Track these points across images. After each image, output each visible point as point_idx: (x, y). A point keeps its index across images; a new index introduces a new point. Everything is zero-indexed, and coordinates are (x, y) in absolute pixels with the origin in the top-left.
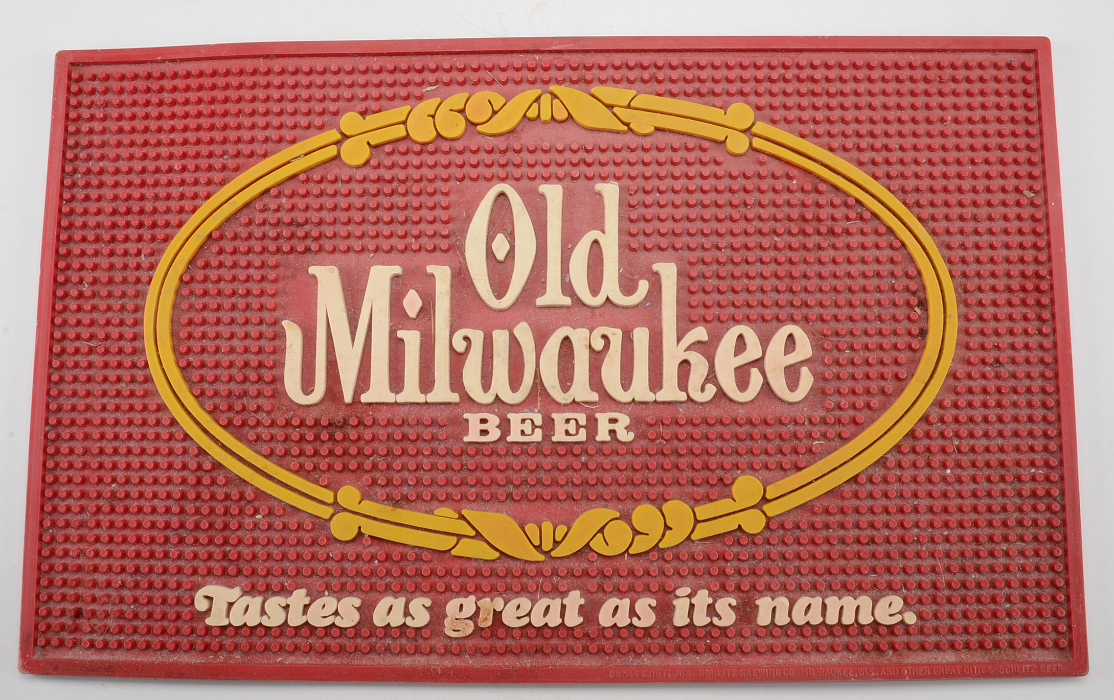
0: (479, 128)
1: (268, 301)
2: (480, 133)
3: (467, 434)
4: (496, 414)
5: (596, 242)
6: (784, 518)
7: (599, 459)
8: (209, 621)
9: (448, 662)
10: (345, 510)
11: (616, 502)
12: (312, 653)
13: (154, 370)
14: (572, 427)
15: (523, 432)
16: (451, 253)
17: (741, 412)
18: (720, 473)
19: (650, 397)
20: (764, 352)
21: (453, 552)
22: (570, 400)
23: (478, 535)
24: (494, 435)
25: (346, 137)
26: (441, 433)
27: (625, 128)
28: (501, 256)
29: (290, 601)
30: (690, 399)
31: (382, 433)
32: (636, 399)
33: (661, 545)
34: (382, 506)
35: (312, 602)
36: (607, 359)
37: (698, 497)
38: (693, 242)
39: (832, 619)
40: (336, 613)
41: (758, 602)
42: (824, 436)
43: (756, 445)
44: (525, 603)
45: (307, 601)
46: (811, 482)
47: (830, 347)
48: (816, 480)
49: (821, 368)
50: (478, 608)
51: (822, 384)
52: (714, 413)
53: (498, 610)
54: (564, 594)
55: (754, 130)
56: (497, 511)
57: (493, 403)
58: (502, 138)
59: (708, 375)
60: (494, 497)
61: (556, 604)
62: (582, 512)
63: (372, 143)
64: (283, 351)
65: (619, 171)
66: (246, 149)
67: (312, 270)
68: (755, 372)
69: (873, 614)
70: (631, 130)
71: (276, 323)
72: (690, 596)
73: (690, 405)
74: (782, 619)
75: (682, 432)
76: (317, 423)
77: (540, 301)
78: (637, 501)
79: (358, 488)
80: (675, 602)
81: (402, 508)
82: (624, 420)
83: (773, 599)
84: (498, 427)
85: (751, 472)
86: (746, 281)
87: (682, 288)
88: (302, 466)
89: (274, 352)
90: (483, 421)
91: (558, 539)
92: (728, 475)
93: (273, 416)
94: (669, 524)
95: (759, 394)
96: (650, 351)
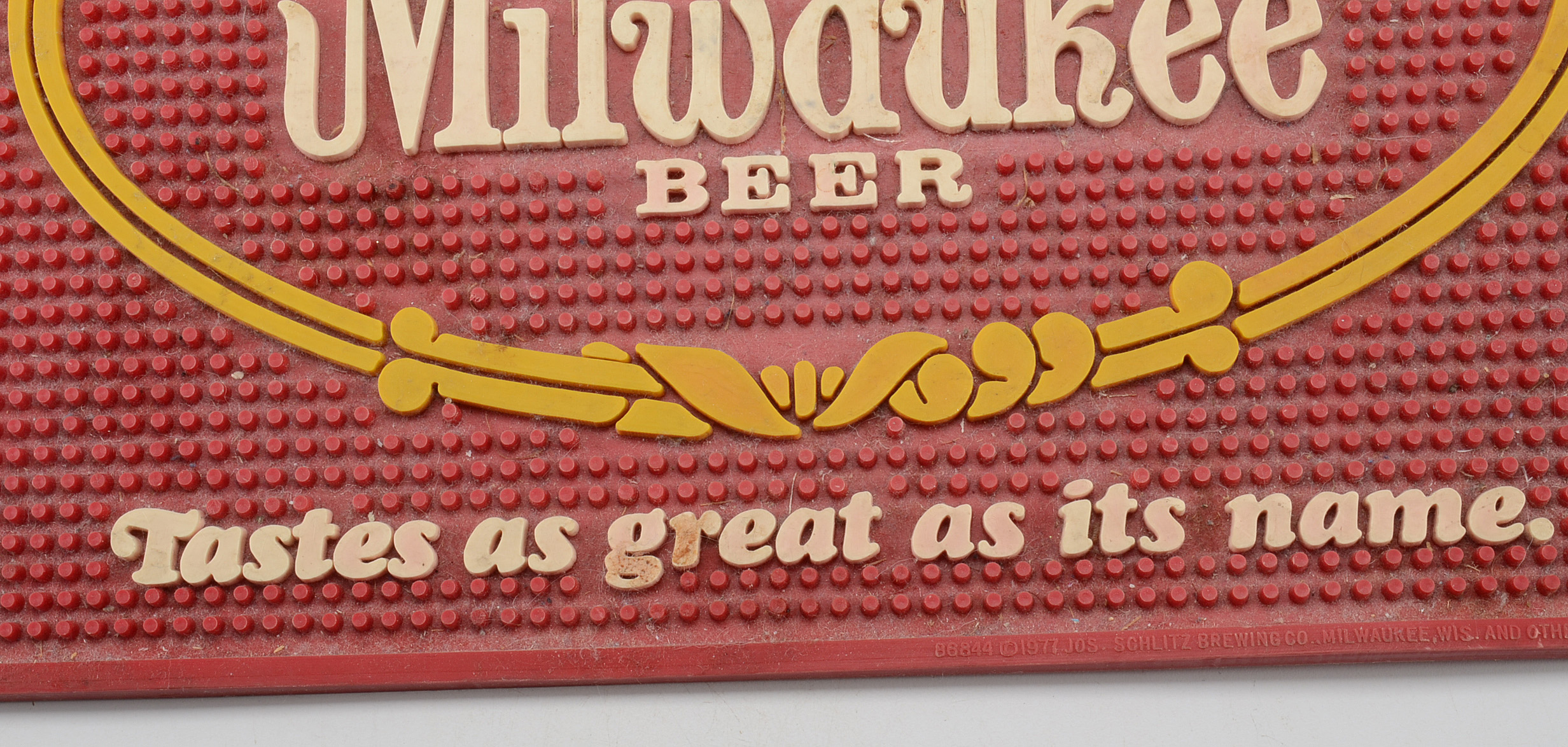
4: (699, 161)
6: (1276, 342)
7: (905, 239)
8: (140, 577)
9: (613, 641)
10: (407, 354)
11: (938, 321)
12: (343, 636)
13: (31, 110)
14: (848, 179)
15: (752, 193)
17: (1185, 145)
18: (1145, 259)
19: (1002, 117)
20: (1226, 27)
21: (620, 426)
22: (843, 129)
23: (669, 392)
24: (697, 199)
26: (593, 202)
29: (299, 530)
30: (1083, 121)
31: (476, 206)
32: (974, 121)
33: (1032, 400)
34: (478, 343)
35: (342, 533)
36: (915, 46)
37: (1104, 307)
39: (1381, 533)
40: (391, 553)
41: (1230, 506)
42: (1353, 183)
43: (1216, 204)
44: (764, 518)
45: (333, 530)
46: (1329, 273)
47: (1358, 12)
48: (1339, 266)
49: (1343, 55)
50: (671, 532)
51: (1344, 85)
52: (1130, 146)
53: (711, 532)
54: (839, 498)
56: (705, 345)
57: (694, 142)
59: (1115, 73)
60: (698, 320)
61: (824, 518)
62: (872, 343)
64: (281, 61)
68: (1209, 63)
69: (1464, 522)
71: (265, 7)
72: (1091, 497)
73: (1084, 133)
74: (1279, 536)
75: (1068, 183)
76: (348, 193)
78: (981, 316)
79: (432, 313)
80: (1065, 510)
81: (517, 345)
82: (952, 162)
83: (1259, 499)
85: (1207, 256)
88: (320, 275)
89: (261, 63)
90: (675, 174)
91: (827, 392)
92: (1162, 263)
93: (263, 184)
94: (1046, 358)
95: (1218, 106)
96: (1001, 32)
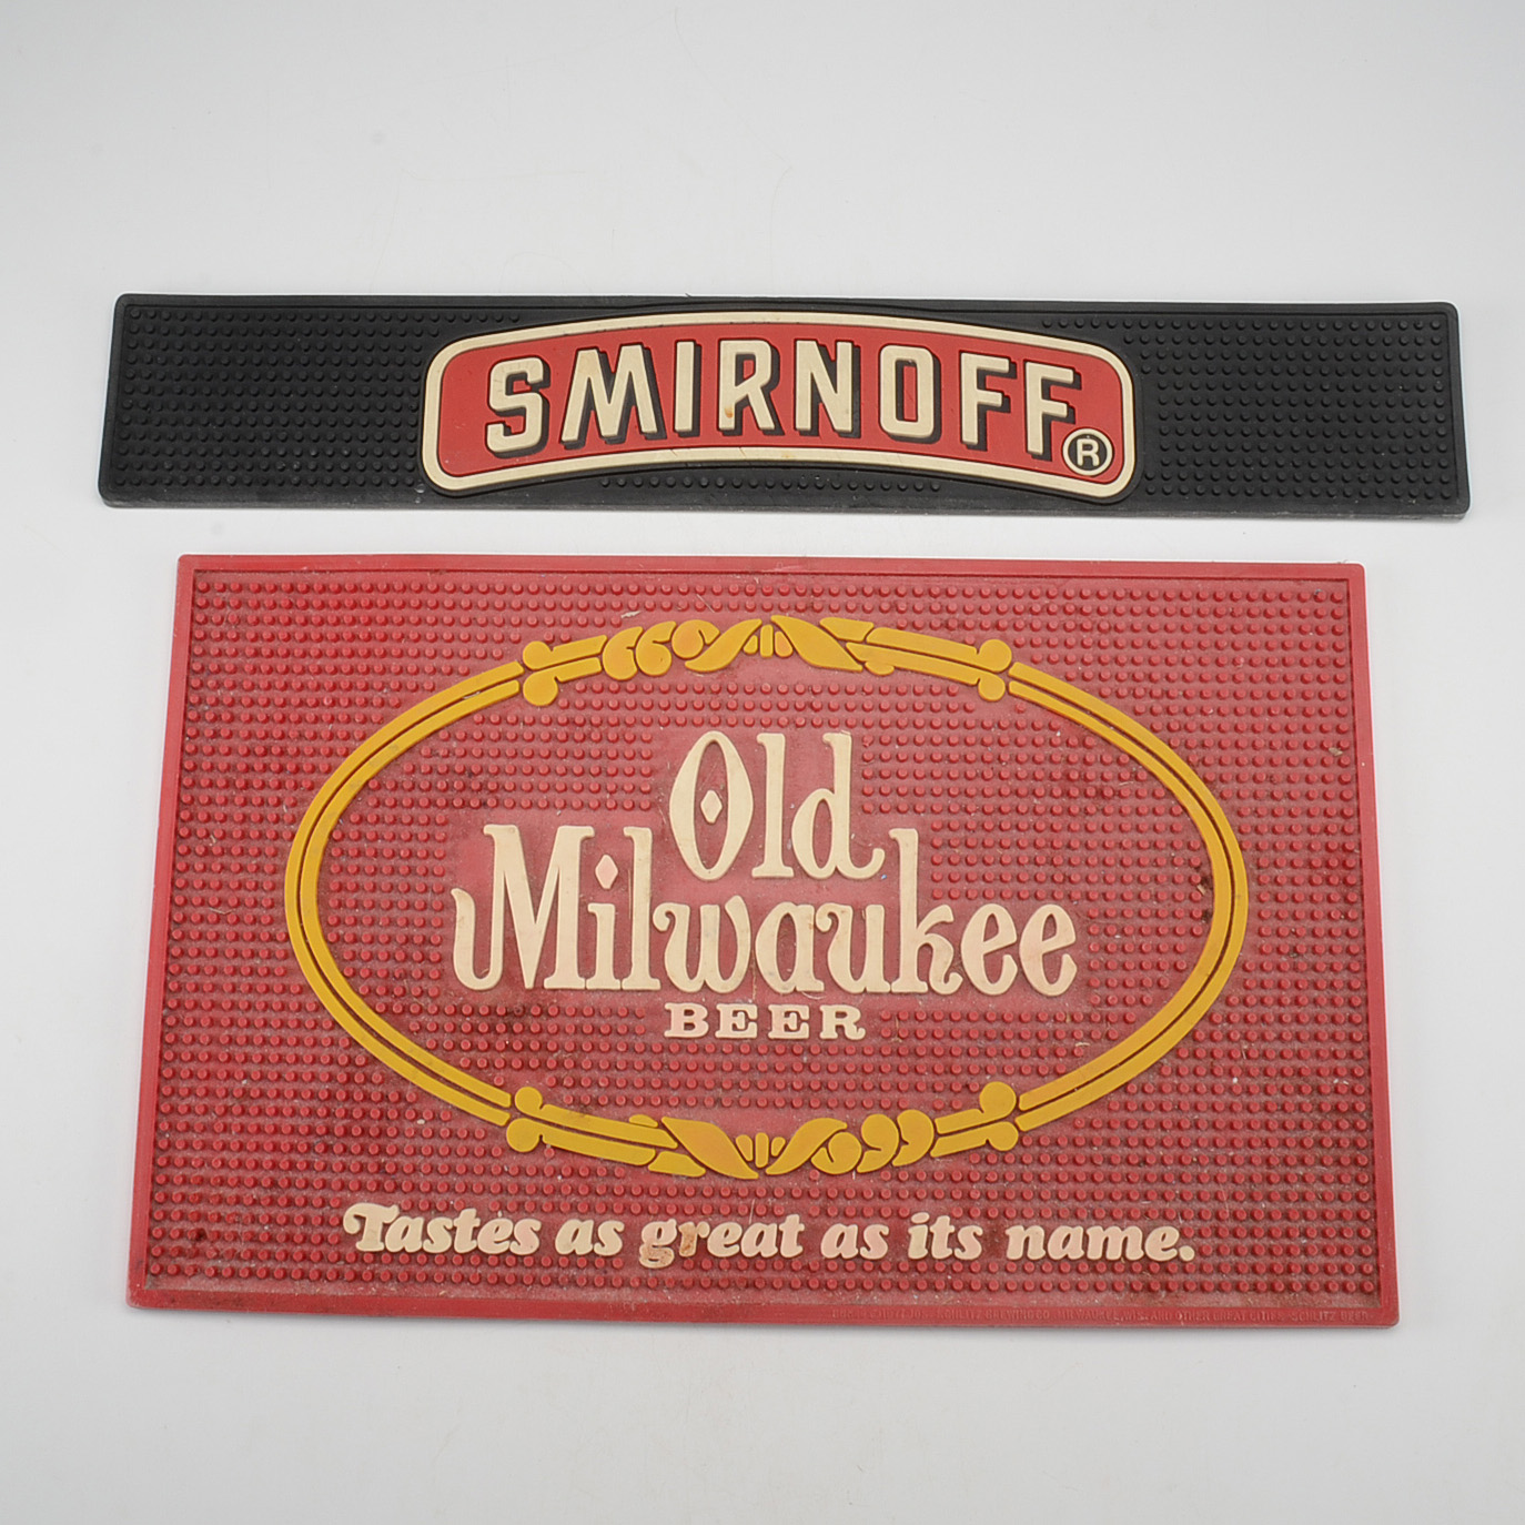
0: (687, 664)
1: (437, 866)
2: (688, 669)
3: (669, 1028)
4: (703, 1004)
5: (823, 802)
6: (1040, 1133)
7: (825, 1059)
8: (360, 1246)
9: (644, 1297)
10: (523, 1115)
11: (843, 1109)
12: (481, 1286)
13: (297, 943)
14: (792, 1022)
15: (734, 1027)
16: (651, 812)
18: (965, 1078)
19: (885, 987)
20: (1019, 936)
21: (650, 1167)
22: (791, 989)
23: (681, 1148)
24: (701, 1029)
25: (528, 671)
26: (639, 1025)
27: (860, 667)
28: (711, 818)
29: (457, 1222)
30: (931, 991)
31: (569, 1024)
32: (868, 990)
33: (895, 1163)
34: (568, 1112)
35: (482, 1224)
36: (834, 941)
37: (939, 1106)
38: (938, 803)
39: (1095, 1253)
40: (512, 1238)
41: (1008, 1232)
42: (1089, 1035)
43: (1008, 1045)
44: (735, 1228)
45: (477, 1223)
46: (1073, 1091)
47: (1097, 931)
48: (1078, 1088)
50: (679, 1234)
51: (1087, 974)
53: (703, 1236)
54: (780, 1219)
55: (1011, 672)
56: (702, 1120)
57: (700, 991)
58: (714, 676)
59: (952, 963)
60: (700, 1102)
61: (770, 1230)
62: (802, 1123)
63: (560, 679)
65: (851, 717)
66: (411, 681)
67: (488, 829)
68: (1008, 959)
69: (1143, 1248)
70: (865, 668)
71: (445, 890)
72: (928, 1223)
73: (932, 997)
74: (1036, 1252)
75: (922, 1028)
76: (492, 1011)
77: (757, 872)
78: (867, 1110)
79: (539, 1089)
80: (911, 1231)
81: (590, 1114)
82: (854, 1014)
83: (1026, 1228)
84: (705, 1020)
85: (1002, 1077)
86: (1000, 851)
87: (925, 859)
88: (473, 1063)
90: (689, 1013)
91: (774, 1154)
92: (975, 1081)
93: (438, 1001)
94: (904, 1138)
95: (1013, 985)
96: (886, 932)
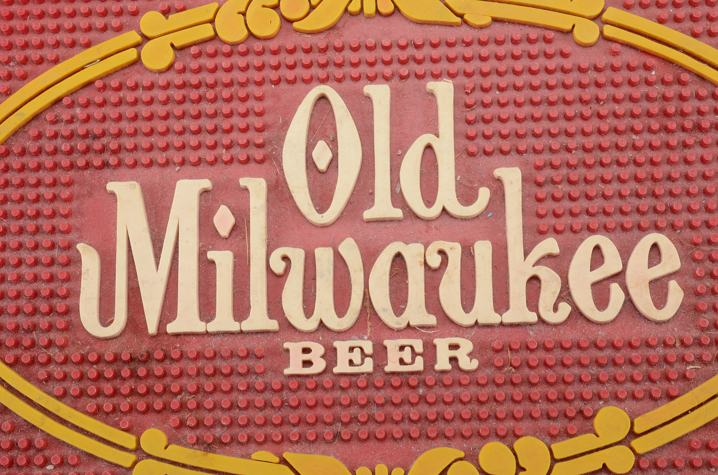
0: (295, 25)
1: (60, 223)
2: (296, 31)
3: (287, 365)
4: (320, 342)
5: (429, 147)
6: (656, 456)
7: (440, 391)
10: (149, 456)
11: (459, 440)
14: (407, 355)
15: (351, 362)
16: (266, 164)
17: (601, 334)
18: (579, 404)
19: (495, 318)
20: (625, 265)
22: (404, 325)
24: (319, 366)
25: (146, 39)
26: (259, 365)
27: (459, 20)
28: (322, 165)
30: (541, 321)
31: (191, 367)
32: (480, 321)
34: (191, 451)
36: (445, 277)
37: (555, 432)
38: (539, 144)
42: (700, 359)
43: (620, 371)
46: (686, 413)
47: (701, 257)
48: (693, 410)
49: (692, 282)
51: (693, 300)
52: (570, 335)
55: (605, 16)
56: (323, 453)
57: (317, 330)
58: (322, 36)
59: (561, 292)
60: (318, 438)
62: (421, 453)
63: (176, 45)
64: (78, 278)
65: (453, 68)
66: (33, 54)
67: (111, 186)
68: (615, 287)
70: (465, 22)
71: (69, 247)
73: (542, 327)
75: (534, 358)
76: (116, 358)
77: (368, 214)
78: (484, 438)
79: (165, 431)
81: (214, 452)
82: (467, 345)
84: (323, 357)
85: (615, 403)
86: (601, 186)
87: (529, 196)
88: (99, 408)
89: (68, 279)
90: (306, 351)
92: (589, 406)
93: (66, 351)
94: (522, 464)
95: (621, 312)
96: (495, 267)
